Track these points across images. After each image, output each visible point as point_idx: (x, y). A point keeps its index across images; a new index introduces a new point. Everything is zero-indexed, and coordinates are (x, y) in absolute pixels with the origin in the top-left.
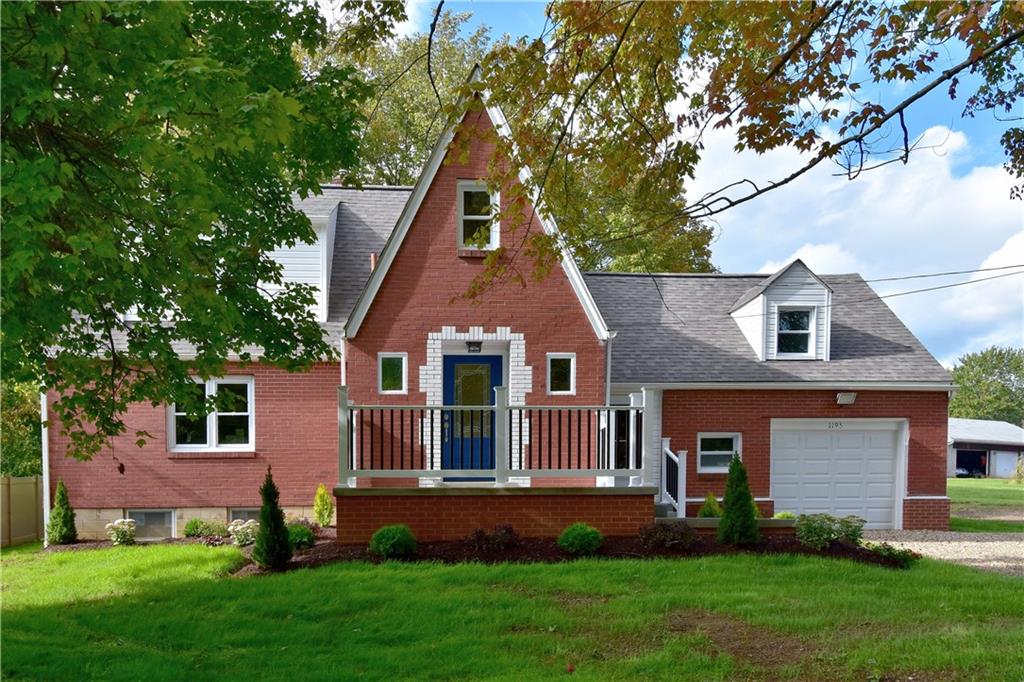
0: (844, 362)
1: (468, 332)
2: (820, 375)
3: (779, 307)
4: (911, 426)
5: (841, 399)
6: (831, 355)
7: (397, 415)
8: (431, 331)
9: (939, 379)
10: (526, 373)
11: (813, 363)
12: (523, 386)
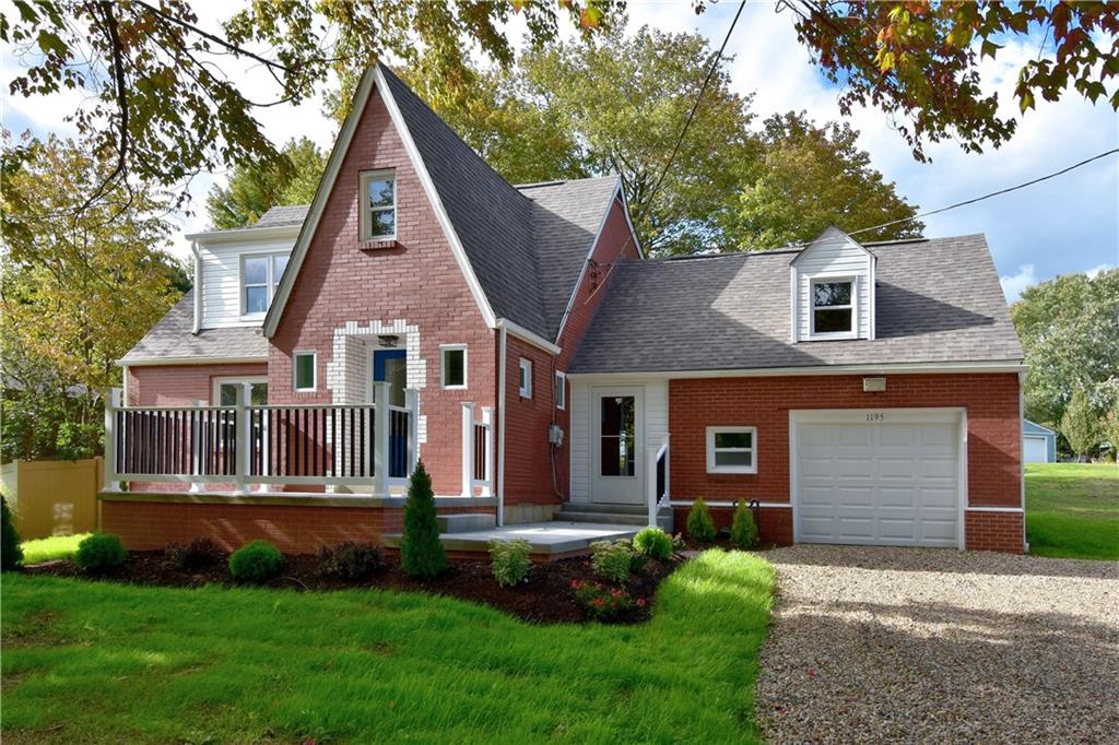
0: (892, 341)
1: (368, 326)
2: (852, 357)
3: (811, 280)
4: (968, 418)
5: (867, 386)
6: (876, 332)
7: (311, 412)
8: (337, 326)
9: (1004, 357)
10: (420, 367)
11: (852, 344)
12: (417, 381)
